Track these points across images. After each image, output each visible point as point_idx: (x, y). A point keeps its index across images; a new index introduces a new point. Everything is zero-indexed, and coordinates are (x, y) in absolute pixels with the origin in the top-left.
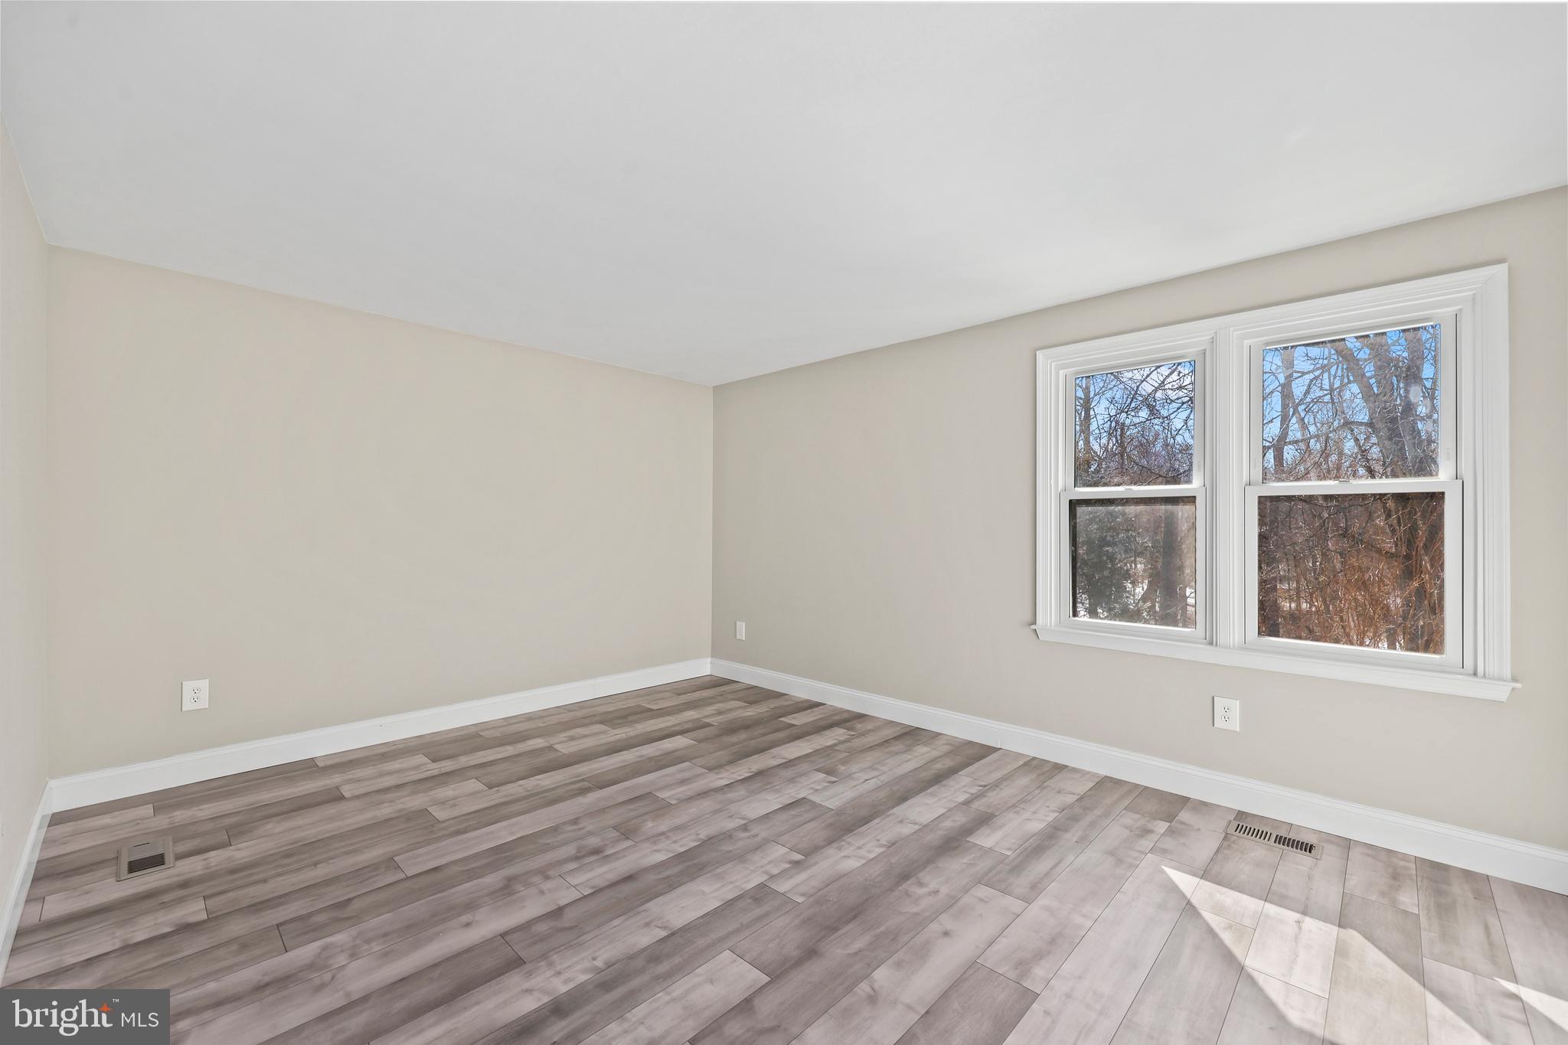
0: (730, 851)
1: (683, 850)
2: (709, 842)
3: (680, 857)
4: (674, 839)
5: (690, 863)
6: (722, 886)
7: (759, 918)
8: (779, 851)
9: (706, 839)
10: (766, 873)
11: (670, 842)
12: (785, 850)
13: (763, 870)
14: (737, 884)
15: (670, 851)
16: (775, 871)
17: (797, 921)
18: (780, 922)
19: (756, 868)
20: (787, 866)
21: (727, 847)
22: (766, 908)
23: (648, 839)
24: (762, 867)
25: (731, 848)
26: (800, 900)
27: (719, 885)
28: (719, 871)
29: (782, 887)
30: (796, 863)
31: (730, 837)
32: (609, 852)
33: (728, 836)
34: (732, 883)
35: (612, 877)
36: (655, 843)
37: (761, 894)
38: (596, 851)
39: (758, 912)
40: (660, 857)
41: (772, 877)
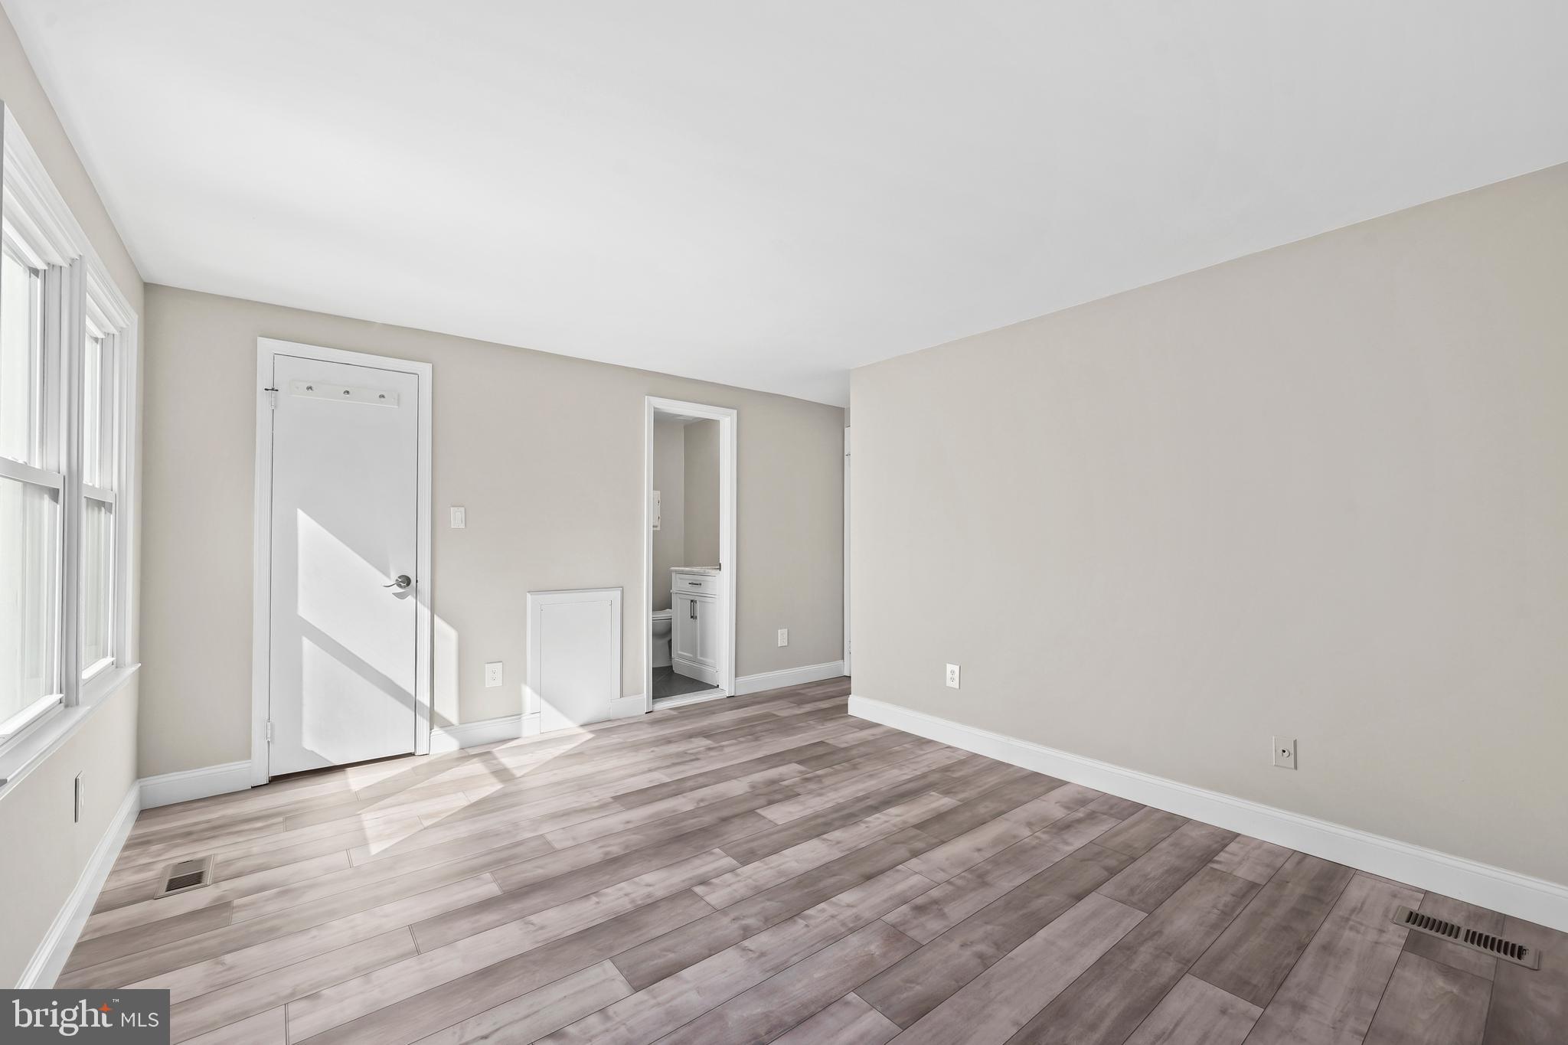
0: (768, 900)
1: (822, 905)
2: (792, 915)
3: (823, 897)
4: (835, 921)
5: (811, 889)
6: (781, 865)
7: (753, 840)
8: (716, 897)
9: (796, 918)
10: (737, 875)
11: (838, 917)
12: (707, 899)
13: (739, 878)
14: (766, 867)
15: (835, 904)
16: (728, 876)
17: (726, 837)
18: (738, 836)
19: (745, 881)
20: (714, 881)
21: (771, 906)
22: (746, 847)
23: (869, 923)
24: (739, 881)
25: (768, 903)
26: (717, 850)
27: (781, 867)
28: (783, 880)
29: (728, 861)
30: (704, 882)
31: (766, 920)
32: (904, 908)
33: (771, 922)
34: (771, 868)
35: (886, 879)
36: (857, 918)
37: (747, 857)
38: (920, 909)
39: (754, 844)
40: (846, 897)
41: (732, 870)
